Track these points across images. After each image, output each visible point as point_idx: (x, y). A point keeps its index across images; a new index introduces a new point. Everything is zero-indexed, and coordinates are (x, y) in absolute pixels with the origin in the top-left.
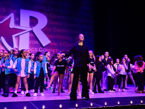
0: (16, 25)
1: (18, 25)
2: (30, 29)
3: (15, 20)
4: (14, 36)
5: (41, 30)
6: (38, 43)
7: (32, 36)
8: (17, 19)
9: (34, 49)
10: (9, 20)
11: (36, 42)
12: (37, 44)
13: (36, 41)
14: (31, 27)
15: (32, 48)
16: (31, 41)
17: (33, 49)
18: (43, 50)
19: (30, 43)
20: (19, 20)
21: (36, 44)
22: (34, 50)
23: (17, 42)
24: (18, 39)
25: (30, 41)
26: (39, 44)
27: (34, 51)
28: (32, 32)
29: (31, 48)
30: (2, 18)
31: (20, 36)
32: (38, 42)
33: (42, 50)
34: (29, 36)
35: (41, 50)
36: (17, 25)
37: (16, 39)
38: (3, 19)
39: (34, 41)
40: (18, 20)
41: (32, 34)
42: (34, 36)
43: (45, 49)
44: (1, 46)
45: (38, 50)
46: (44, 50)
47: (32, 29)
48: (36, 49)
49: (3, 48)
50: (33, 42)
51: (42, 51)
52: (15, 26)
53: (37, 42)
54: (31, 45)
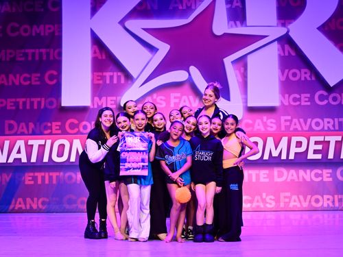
0: (232, 23)
1: (238, 23)
2: (281, 31)
3: (229, 6)
4: (228, 61)
5: (318, 28)
6: (310, 77)
7: (287, 54)
8: (235, 4)
9: (298, 96)
10: (209, 12)
11: (304, 75)
12: (309, 79)
13: (303, 71)
14: (284, 25)
15: (289, 96)
16: (287, 71)
17: (295, 100)
18: (330, 100)
19: (284, 79)
20: (241, 7)
21: (303, 79)
22: (299, 100)
23: (241, 80)
24: (242, 69)
25: (283, 72)
26: (313, 79)
27: (298, 103)
28: (286, 40)
29: (287, 96)
30: (189, 5)
31: (250, 59)
32: (309, 74)
33: (327, 98)
34: (280, 55)
35: (322, 98)
36: (236, 24)
37: (235, 70)
38: (193, 7)
39: (294, 70)
40: (239, 4)
41: (287, 47)
42: (293, 54)
43: (338, 95)
44: (191, 98)
45: (311, 99)
46: (335, 99)
47: (288, 32)
48: (305, 97)
49: (197, 101)
50: (294, 75)
51: (325, 102)
52: (232, 26)
53: (305, 73)
54: (287, 87)
